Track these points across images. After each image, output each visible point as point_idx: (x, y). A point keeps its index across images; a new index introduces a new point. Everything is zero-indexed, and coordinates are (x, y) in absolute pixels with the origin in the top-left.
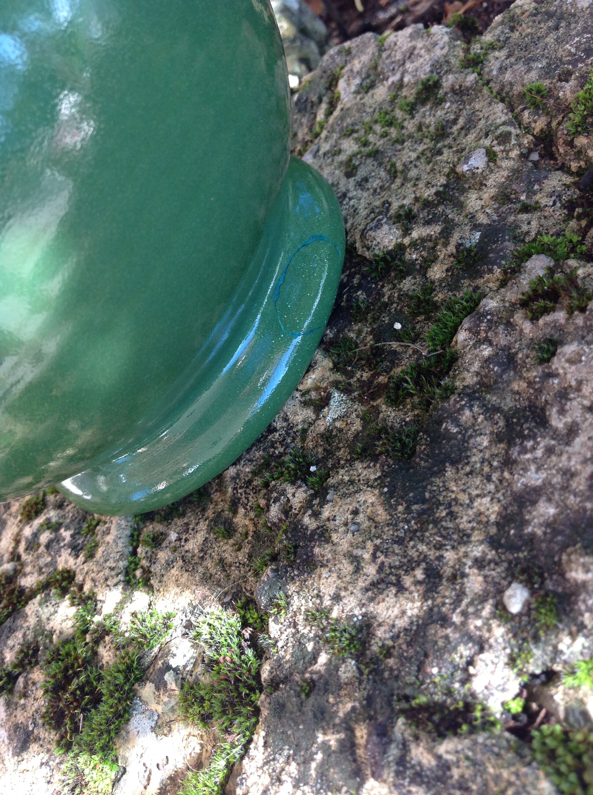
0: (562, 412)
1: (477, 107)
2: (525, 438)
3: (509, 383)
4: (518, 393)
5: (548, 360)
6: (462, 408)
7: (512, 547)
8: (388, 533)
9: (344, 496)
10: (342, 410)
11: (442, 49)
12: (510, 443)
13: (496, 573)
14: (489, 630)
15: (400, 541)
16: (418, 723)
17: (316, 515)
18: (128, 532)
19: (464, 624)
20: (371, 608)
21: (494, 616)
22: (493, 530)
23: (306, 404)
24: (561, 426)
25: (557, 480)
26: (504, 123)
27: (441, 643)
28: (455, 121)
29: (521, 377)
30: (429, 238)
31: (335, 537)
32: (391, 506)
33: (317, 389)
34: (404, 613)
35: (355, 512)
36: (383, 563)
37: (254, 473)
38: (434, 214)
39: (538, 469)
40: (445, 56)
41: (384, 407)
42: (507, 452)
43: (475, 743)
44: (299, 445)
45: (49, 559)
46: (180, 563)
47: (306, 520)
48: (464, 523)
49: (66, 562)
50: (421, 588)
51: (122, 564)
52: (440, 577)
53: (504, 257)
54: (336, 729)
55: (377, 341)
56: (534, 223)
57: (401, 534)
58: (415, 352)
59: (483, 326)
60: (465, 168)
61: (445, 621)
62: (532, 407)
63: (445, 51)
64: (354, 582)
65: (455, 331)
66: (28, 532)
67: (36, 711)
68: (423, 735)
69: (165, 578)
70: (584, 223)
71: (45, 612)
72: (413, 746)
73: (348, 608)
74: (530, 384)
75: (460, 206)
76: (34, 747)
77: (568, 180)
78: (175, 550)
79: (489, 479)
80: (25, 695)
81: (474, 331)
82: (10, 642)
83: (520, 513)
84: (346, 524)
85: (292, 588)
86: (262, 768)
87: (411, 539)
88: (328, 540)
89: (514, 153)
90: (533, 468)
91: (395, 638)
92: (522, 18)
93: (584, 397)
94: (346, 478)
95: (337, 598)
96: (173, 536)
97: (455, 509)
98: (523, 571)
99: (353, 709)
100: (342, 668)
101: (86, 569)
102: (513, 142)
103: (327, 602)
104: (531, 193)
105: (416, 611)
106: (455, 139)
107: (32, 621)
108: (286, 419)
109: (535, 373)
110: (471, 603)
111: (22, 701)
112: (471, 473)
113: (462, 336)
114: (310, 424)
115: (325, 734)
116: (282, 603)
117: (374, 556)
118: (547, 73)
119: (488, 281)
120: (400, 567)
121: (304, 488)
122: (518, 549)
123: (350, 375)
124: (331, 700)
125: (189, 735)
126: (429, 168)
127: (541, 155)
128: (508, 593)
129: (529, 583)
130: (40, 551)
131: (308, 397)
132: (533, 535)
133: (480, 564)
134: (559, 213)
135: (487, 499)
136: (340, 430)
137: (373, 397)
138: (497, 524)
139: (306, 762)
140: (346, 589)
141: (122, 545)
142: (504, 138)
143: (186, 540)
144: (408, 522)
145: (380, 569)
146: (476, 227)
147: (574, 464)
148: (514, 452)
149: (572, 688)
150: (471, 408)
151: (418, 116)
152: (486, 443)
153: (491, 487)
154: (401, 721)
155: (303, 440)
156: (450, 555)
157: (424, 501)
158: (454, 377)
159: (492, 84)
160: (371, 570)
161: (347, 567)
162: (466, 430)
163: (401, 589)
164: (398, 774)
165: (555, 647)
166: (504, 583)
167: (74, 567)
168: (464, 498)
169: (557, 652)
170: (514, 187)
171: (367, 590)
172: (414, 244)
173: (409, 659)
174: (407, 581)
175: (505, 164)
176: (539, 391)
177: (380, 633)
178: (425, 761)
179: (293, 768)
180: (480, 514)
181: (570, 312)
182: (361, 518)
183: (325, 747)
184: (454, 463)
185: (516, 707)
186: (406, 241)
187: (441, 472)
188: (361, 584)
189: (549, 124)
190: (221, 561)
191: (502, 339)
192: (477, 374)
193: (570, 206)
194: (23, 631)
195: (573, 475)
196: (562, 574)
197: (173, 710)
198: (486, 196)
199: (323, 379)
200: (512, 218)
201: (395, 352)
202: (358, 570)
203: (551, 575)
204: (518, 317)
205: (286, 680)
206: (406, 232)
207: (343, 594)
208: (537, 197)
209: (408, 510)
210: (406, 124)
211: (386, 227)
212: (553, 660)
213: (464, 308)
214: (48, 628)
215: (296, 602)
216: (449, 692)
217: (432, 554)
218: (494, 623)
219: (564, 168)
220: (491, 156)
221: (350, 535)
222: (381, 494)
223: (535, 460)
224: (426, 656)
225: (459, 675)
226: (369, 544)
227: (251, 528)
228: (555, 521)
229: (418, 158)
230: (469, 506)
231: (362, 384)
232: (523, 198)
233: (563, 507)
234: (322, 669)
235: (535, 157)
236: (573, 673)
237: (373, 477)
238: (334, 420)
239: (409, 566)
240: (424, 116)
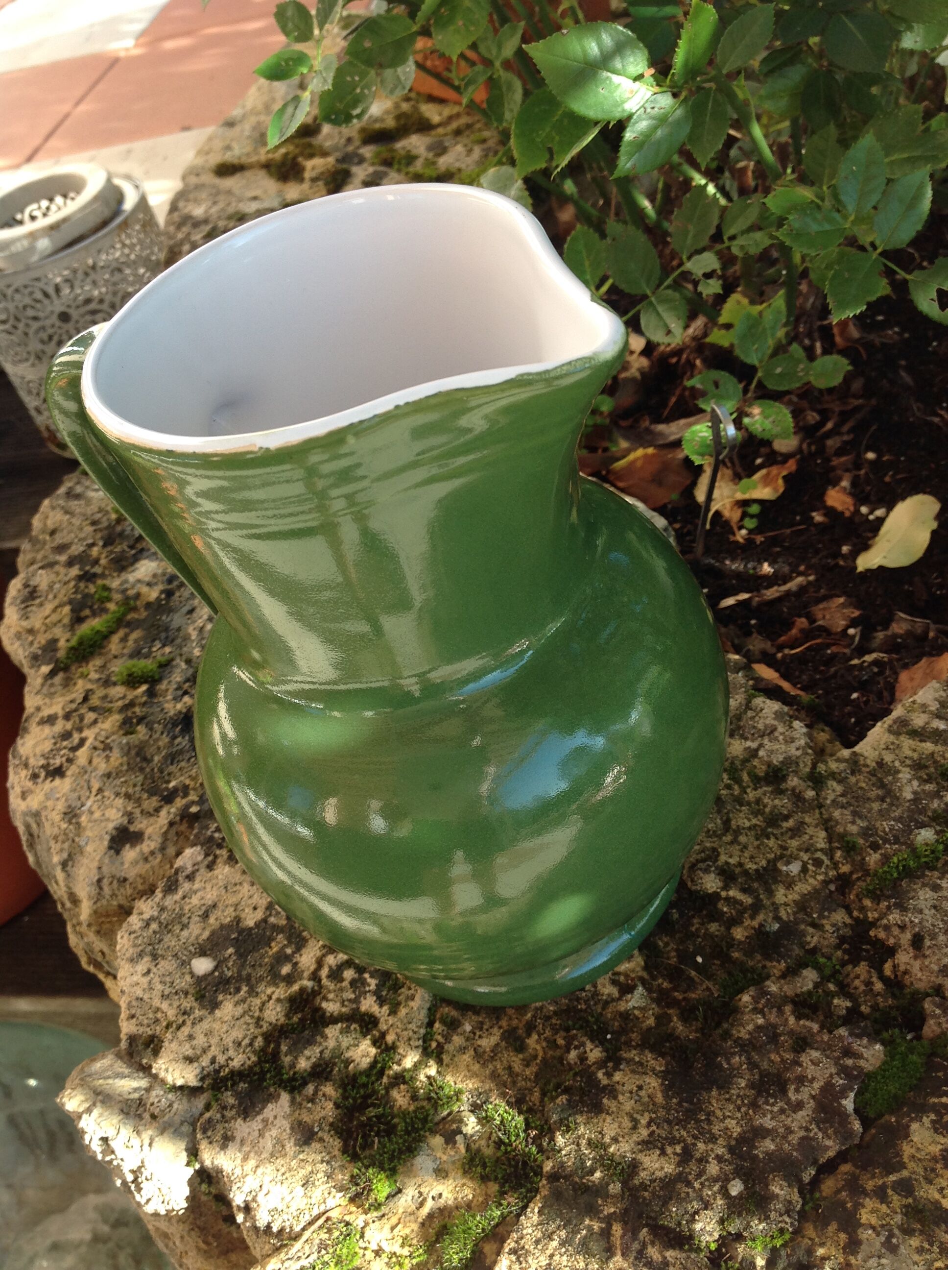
0: (797, 1090)
1: (807, 820)
2: (769, 1095)
3: (769, 1052)
4: (772, 1061)
5: (799, 1053)
6: (734, 1054)
7: (741, 1157)
8: (662, 1113)
9: (633, 1072)
10: (642, 1003)
11: (798, 749)
12: (759, 1094)
13: (728, 1168)
14: (715, 1199)
15: (669, 1122)
16: (655, 1235)
17: (609, 1075)
18: (428, 1005)
19: (700, 1190)
20: (640, 1157)
21: (720, 1191)
22: (733, 1143)
23: (614, 982)
24: (793, 1098)
25: (781, 1130)
26: (821, 850)
27: (683, 1195)
28: (786, 818)
29: (778, 1053)
30: (741, 903)
31: (620, 1097)
32: (668, 1096)
33: (627, 976)
34: (662, 1168)
35: (640, 1088)
36: (653, 1132)
37: (555, 1013)
38: (750, 887)
39: (772, 1119)
40: (798, 758)
41: (675, 1019)
42: (755, 1099)
43: (689, 1257)
44: (599, 1010)
45: (353, 996)
46: (472, 1052)
47: (600, 1075)
48: (715, 1130)
49: (370, 1006)
50: (677, 1159)
51: (422, 1031)
52: (692, 1157)
53: (790, 957)
54: (600, 1220)
55: (680, 962)
56: (815, 939)
57: (671, 1117)
58: (708, 989)
59: (763, 1001)
60: (785, 868)
61: (689, 1184)
62: (779, 1075)
63: (799, 753)
64: (630, 1135)
65: (741, 991)
66: (331, 960)
67: (324, 1118)
68: (657, 1243)
69: (456, 1059)
70: (846, 957)
71: (346, 1041)
72: (649, 1247)
73: (622, 1150)
74: (783, 1061)
75: (771, 893)
76: (316, 1145)
77: (848, 921)
78: (467, 1039)
79: (739, 1110)
80: (312, 1100)
81: (756, 1000)
82: (307, 1053)
83: (753, 1140)
84: (631, 1092)
85: (579, 1119)
86: (536, 1226)
87: (677, 1124)
88: (615, 1098)
89: (820, 878)
90: (769, 1116)
91: (653, 1181)
92: (864, 769)
93: (813, 1088)
94: (637, 1059)
95: (615, 1140)
96: (468, 1027)
97: (712, 1118)
98: (745, 1174)
99: (615, 1212)
100: (612, 1185)
101: (390, 1022)
102: (823, 870)
103: (607, 1140)
104: (821, 916)
105: (670, 1171)
106: (782, 834)
107: (331, 1044)
108: (595, 986)
109: (788, 1056)
110: (707, 1180)
111: (310, 1105)
112: (728, 1100)
113: (746, 998)
114: (613, 1000)
115: (591, 1220)
116: (572, 1126)
117: (649, 1125)
118: (865, 834)
119: (774, 967)
120: (665, 1139)
121: (600, 1049)
122: (745, 1161)
123: (654, 978)
124: (600, 1202)
125: (463, 1185)
126: (756, 843)
127: (836, 889)
128: (733, 1183)
129: (745, 1182)
130: (344, 984)
131: (617, 978)
132: (757, 1156)
133: (719, 1159)
134: (833, 941)
135: (734, 1122)
136: (638, 1018)
137: (668, 1006)
138: (736, 1139)
139: (575, 1232)
140: (623, 1137)
141: (423, 1016)
142: (818, 863)
143: (480, 1037)
144: (678, 1112)
145: (652, 1134)
146: (777, 918)
147: (795, 1126)
148: (761, 1101)
149: (750, 1248)
150: (740, 1056)
151: (760, 791)
152: (743, 1085)
153: (739, 1115)
154: (645, 1230)
155: (604, 1009)
156: (701, 1146)
157: (692, 1103)
158: (732, 1025)
159: (823, 810)
160: (644, 1133)
161: (627, 1123)
162: (734, 1069)
163: (663, 1153)
164: (636, 1258)
165: (748, 1223)
166: (731, 1176)
167: (378, 1015)
168: (719, 1113)
169: (748, 1226)
170: (812, 904)
171: (639, 1144)
172: (727, 899)
173: (659, 1197)
174: (669, 1150)
175: (811, 881)
176: (787, 1069)
177: (643, 1174)
178: (655, 1257)
179: (563, 1234)
180: (727, 1129)
181: (822, 1027)
182: (643, 1093)
183: (590, 1228)
184: (720, 1088)
185: (713, 1246)
186: (723, 894)
187: (709, 1090)
188: (635, 1138)
189: (851, 873)
190: (510, 1068)
191: (773, 1017)
192: (750, 1033)
193: (842, 939)
194: (320, 1048)
195: (792, 1132)
196: (767, 1185)
197: (454, 1163)
198: (790, 897)
199: (633, 971)
200: (803, 927)
201: (692, 979)
202: (635, 1128)
203: (760, 1183)
204: (788, 1009)
205: (566, 1178)
206: (726, 888)
207: (620, 1139)
208: (824, 922)
209: (679, 1104)
210: (749, 790)
211: (713, 875)
212: (745, 1229)
213: (753, 979)
214: (348, 1055)
215: (582, 1130)
216: (679, 1224)
217: (690, 1140)
218: (719, 1197)
219: (848, 910)
220: (804, 870)
221: (633, 1102)
222: (662, 1084)
223: (772, 1112)
224: (671, 1199)
225: (687, 1217)
226: (646, 1114)
227: (541, 1054)
228: (772, 1154)
229: (750, 828)
230: (722, 1121)
231: (661, 990)
232: (815, 916)
233: (780, 1149)
234: (597, 1181)
235: (832, 887)
236: (754, 1240)
237: (658, 1068)
238: (634, 1008)
239: (673, 1141)
240: (765, 794)
